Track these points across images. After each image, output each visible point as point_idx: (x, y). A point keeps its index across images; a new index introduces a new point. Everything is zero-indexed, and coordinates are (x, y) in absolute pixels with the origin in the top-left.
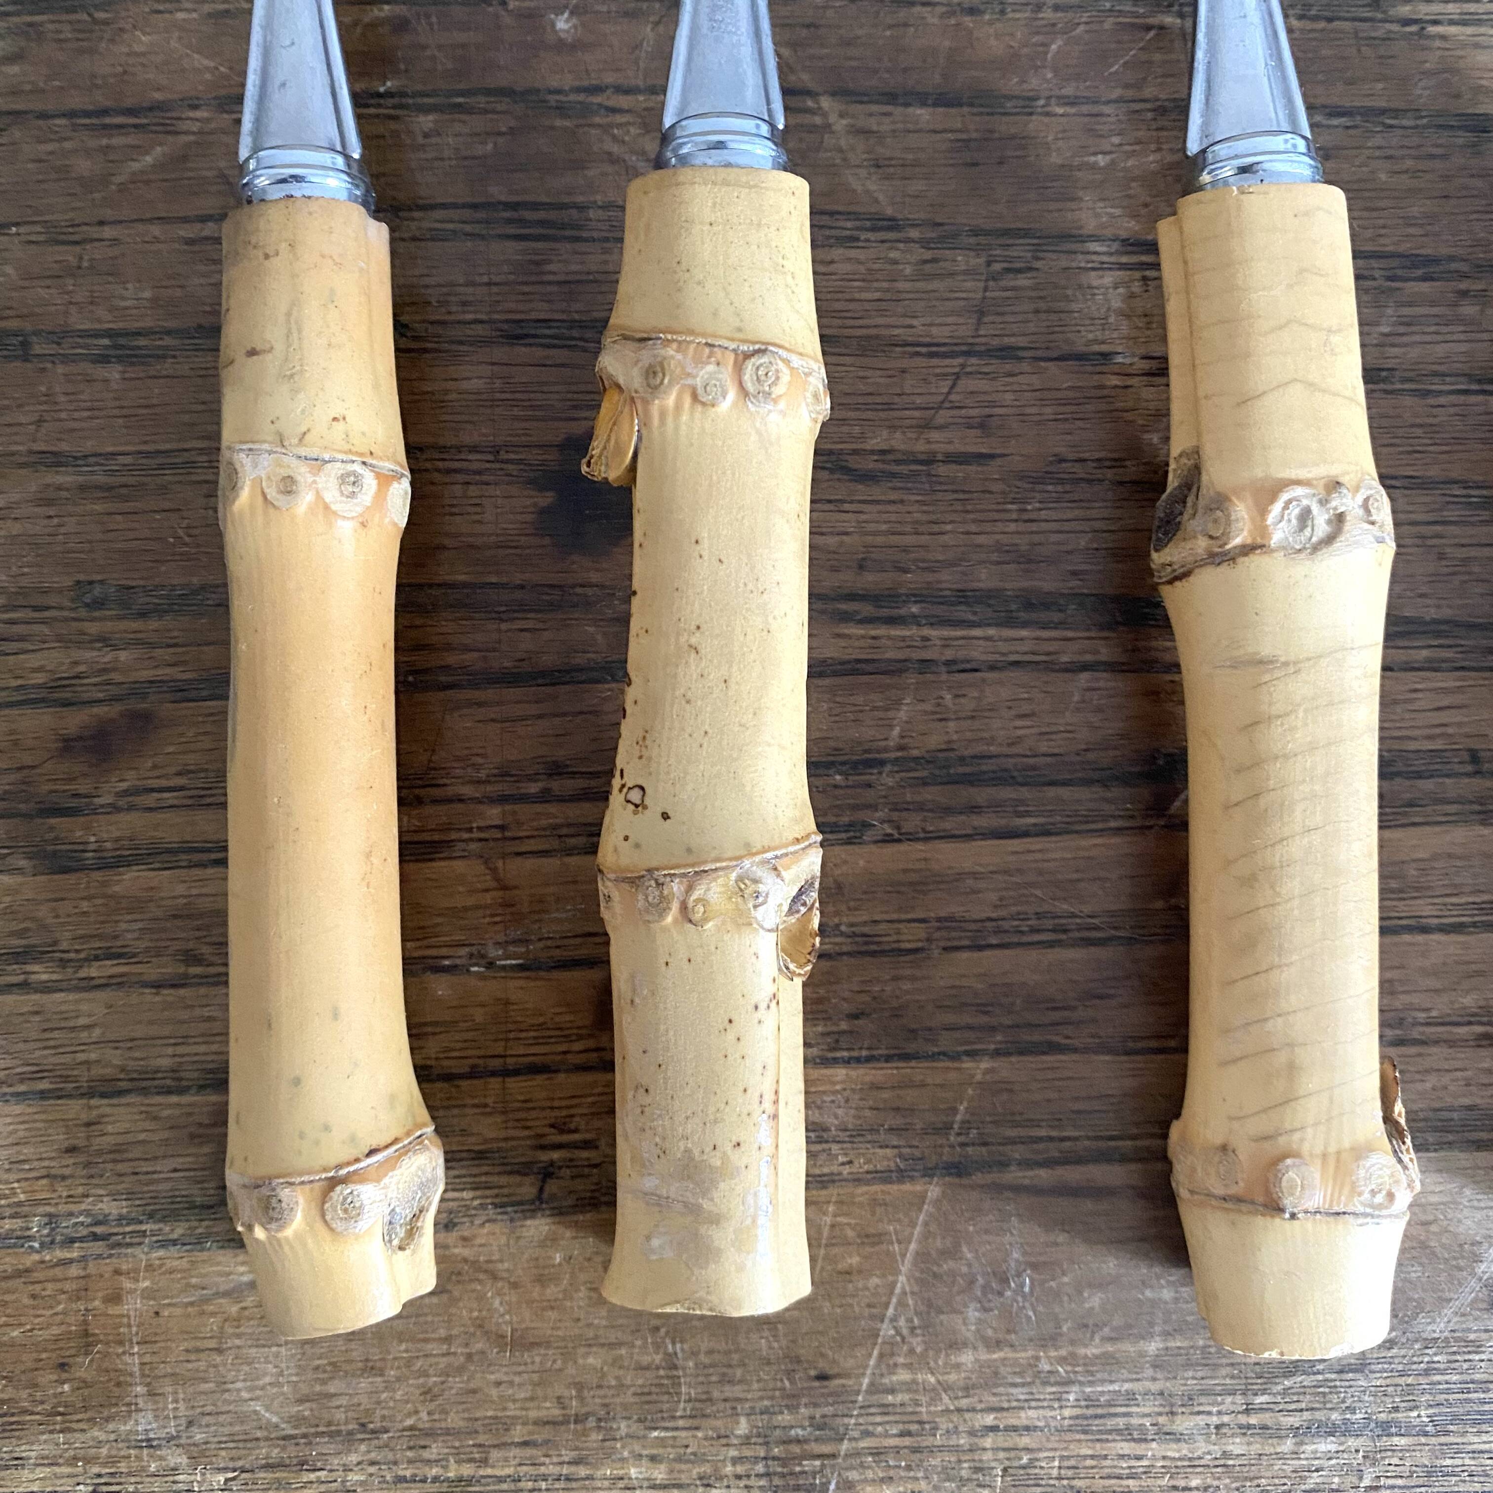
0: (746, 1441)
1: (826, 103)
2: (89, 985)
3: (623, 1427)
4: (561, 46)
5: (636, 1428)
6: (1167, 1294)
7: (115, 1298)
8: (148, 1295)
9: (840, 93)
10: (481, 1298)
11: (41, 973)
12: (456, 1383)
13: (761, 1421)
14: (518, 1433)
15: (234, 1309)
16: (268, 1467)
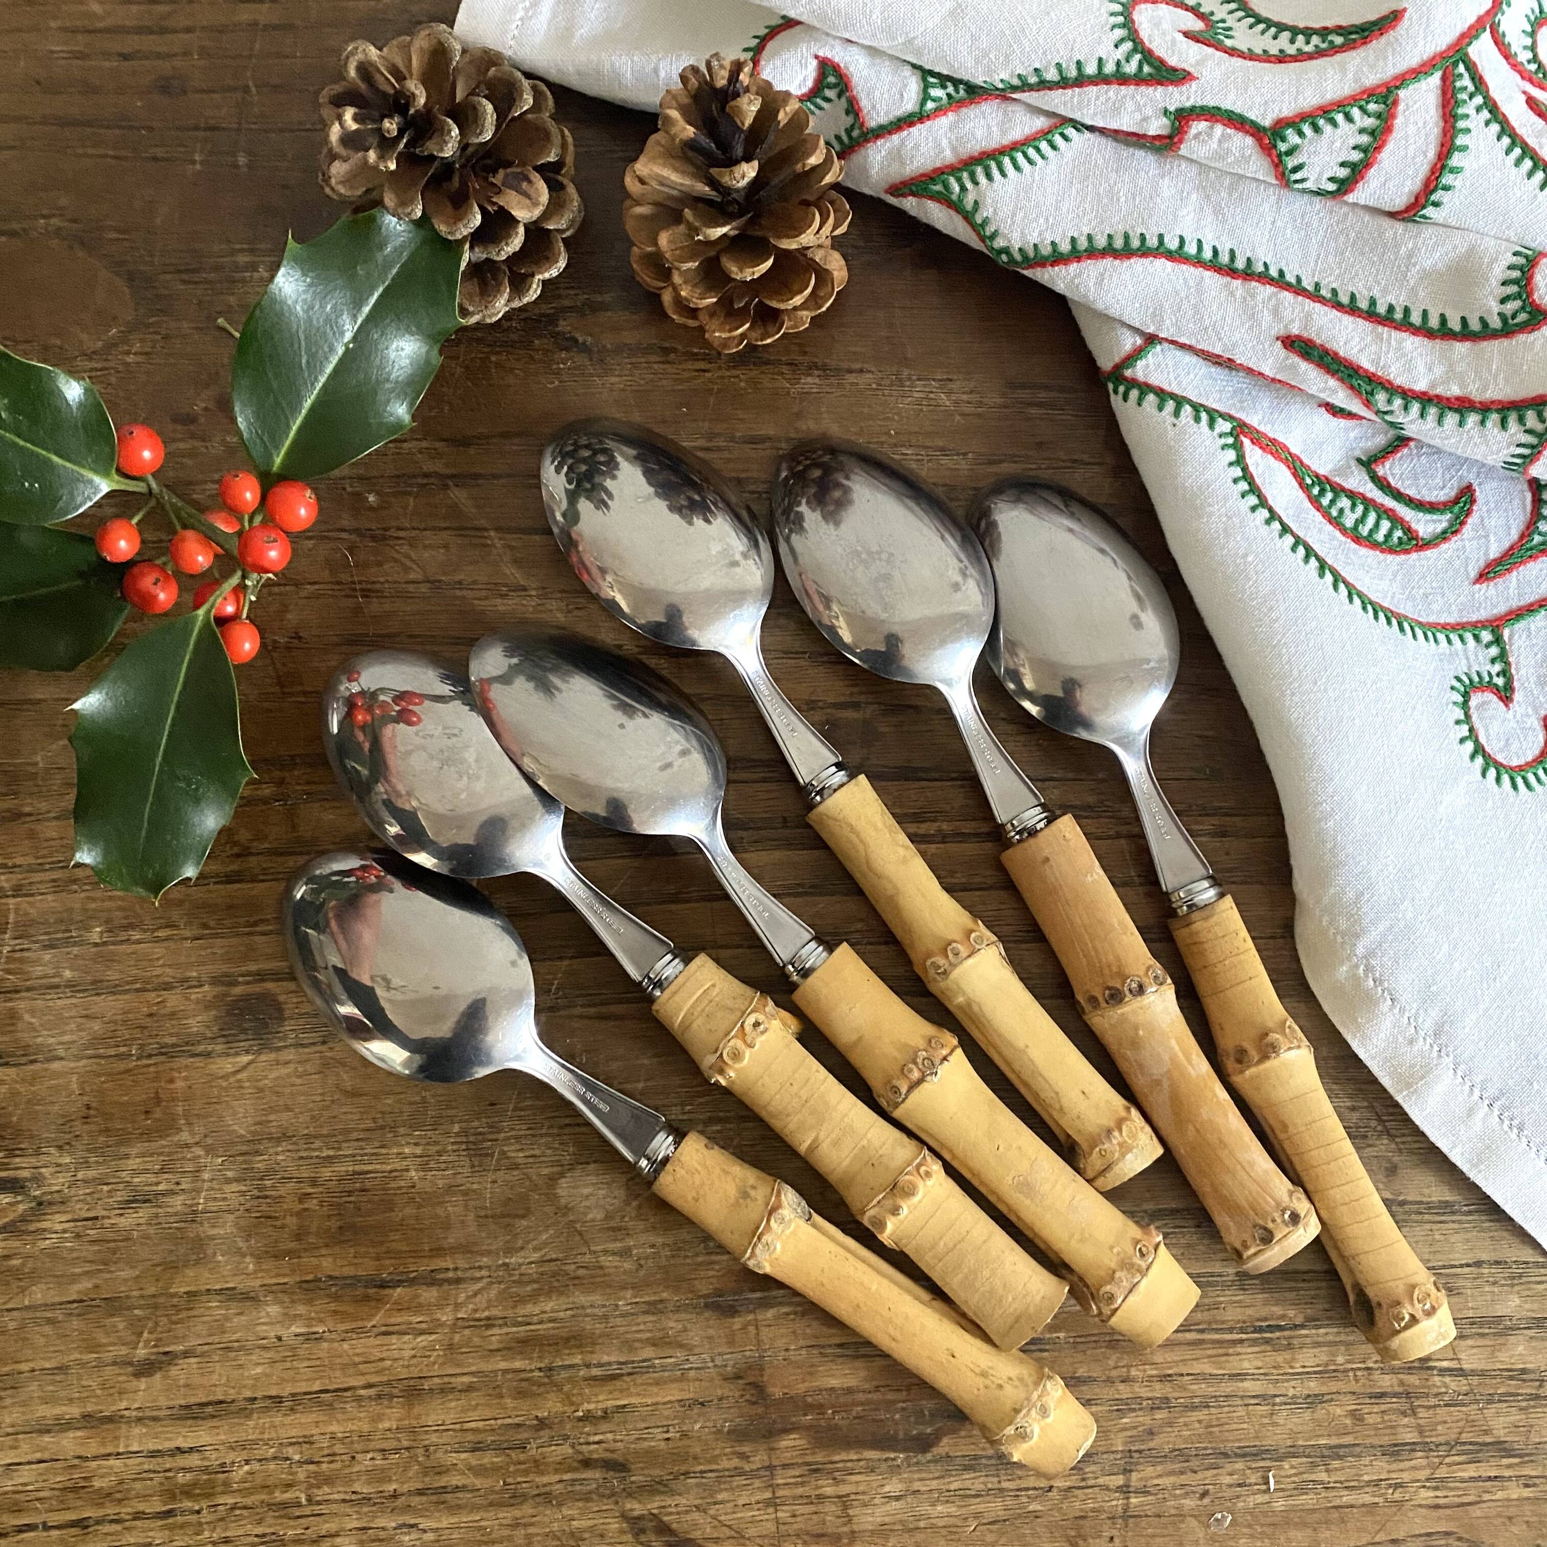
0: (457, 1134)
1: (492, 533)
2: (158, 940)
3: (402, 1130)
4: (371, 508)
5: (409, 1131)
6: (646, 1062)
7: (171, 1081)
8: (186, 1079)
9: (497, 529)
10: (338, 1074)
11: (136, 935)
12: (326, 1114)
13: (464, 1125)
14: (355, 1135)
15: (225, 1084)
16: (242, 1154)
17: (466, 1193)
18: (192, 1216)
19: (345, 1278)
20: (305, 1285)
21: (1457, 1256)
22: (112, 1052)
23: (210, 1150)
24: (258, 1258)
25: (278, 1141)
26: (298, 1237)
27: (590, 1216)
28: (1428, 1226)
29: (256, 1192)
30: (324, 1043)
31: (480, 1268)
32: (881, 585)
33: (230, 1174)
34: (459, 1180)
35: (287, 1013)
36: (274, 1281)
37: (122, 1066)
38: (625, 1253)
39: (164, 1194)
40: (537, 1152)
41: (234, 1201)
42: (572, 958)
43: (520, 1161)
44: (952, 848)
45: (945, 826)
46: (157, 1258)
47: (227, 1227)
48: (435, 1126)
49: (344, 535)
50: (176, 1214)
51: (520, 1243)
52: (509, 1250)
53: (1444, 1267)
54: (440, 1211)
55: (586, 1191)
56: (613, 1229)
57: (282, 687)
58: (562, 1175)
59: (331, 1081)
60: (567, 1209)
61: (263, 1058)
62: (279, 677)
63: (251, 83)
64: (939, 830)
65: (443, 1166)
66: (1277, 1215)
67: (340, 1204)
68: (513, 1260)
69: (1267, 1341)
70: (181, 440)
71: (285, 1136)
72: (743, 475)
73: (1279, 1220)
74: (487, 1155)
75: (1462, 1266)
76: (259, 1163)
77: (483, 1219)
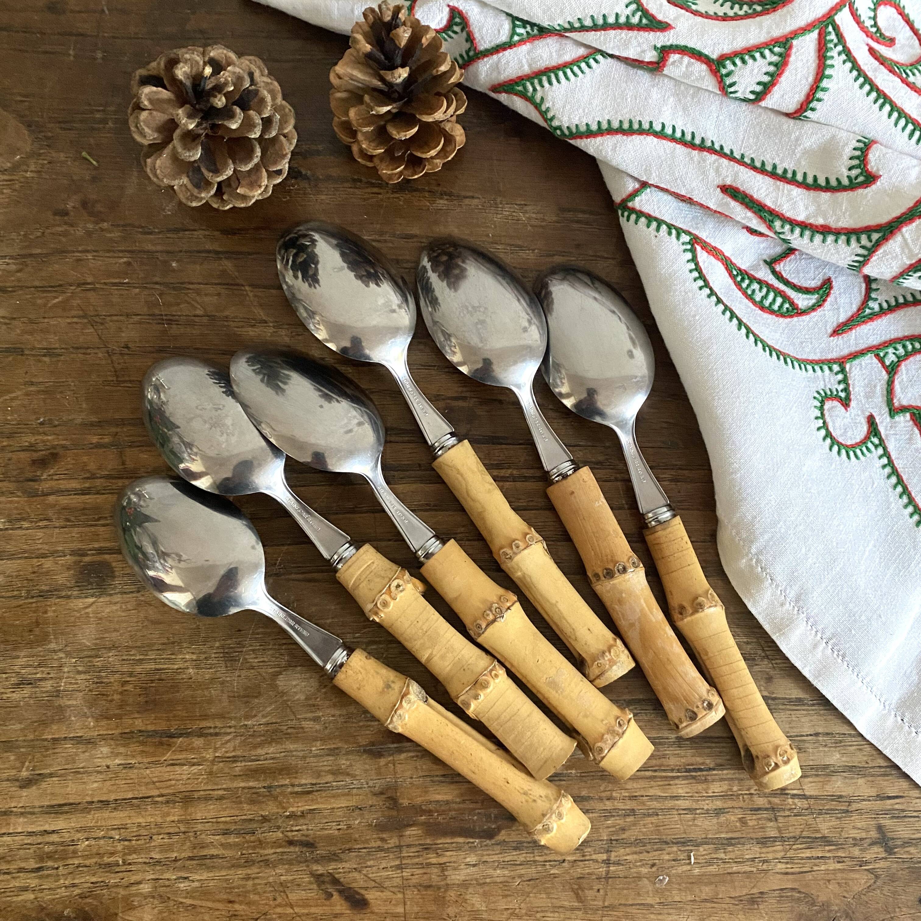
17: (222, 683)
18: (57, 693)
19: (149, 732)
20: (124, 736)
21: (806, 730)
22: (9, 594)
23: (69, 655)
24: (97, 720)
25: (110, 649)
26: (121, 707)
27: (297, 697)
28: (789, 712)
29: (95, 680)
30: (138, 592)
31: (230, 727)
32: (479, 326)
33: (80, 669)
34: (218, 675)
35: (117, 574)
36: (105, 732)
37: (15, 603)
38: (316, 719)
39: (41, 680)
40: (266, 659)
41: (83, 685)
42: (289, 545)
43: (254, 664)
44: (519, 484)
45: (515, 472)
46: (35, 718)
47: (77, 701)
48: (205, 642)
49: (157, 286)
50: (47, 692)
51: (254, 712)
52: (247, 717)
53: (797, 736)
54: (206, 693)
55: (294, 683)
56: (310, 705)
57: (117, 376)
58: (280, 673)
59: (142, 615)
60: (283, 693)
61: (101, 600)
62: (115, 371)
63: (105, 9)
64: (512, 474)
65: (208, 666)
66: (699, 704)
67: (146, 688)
68: (249, 723)
69: (694, 777)
70: (59, 225)
71: (114, 647)
72: (400, 258)
73: (701, 707)
74: (236, 660)
75: (807, 735)
76: (98, 662)
77: (232, 698)
